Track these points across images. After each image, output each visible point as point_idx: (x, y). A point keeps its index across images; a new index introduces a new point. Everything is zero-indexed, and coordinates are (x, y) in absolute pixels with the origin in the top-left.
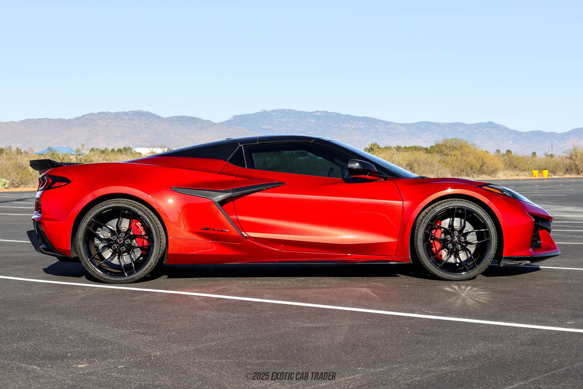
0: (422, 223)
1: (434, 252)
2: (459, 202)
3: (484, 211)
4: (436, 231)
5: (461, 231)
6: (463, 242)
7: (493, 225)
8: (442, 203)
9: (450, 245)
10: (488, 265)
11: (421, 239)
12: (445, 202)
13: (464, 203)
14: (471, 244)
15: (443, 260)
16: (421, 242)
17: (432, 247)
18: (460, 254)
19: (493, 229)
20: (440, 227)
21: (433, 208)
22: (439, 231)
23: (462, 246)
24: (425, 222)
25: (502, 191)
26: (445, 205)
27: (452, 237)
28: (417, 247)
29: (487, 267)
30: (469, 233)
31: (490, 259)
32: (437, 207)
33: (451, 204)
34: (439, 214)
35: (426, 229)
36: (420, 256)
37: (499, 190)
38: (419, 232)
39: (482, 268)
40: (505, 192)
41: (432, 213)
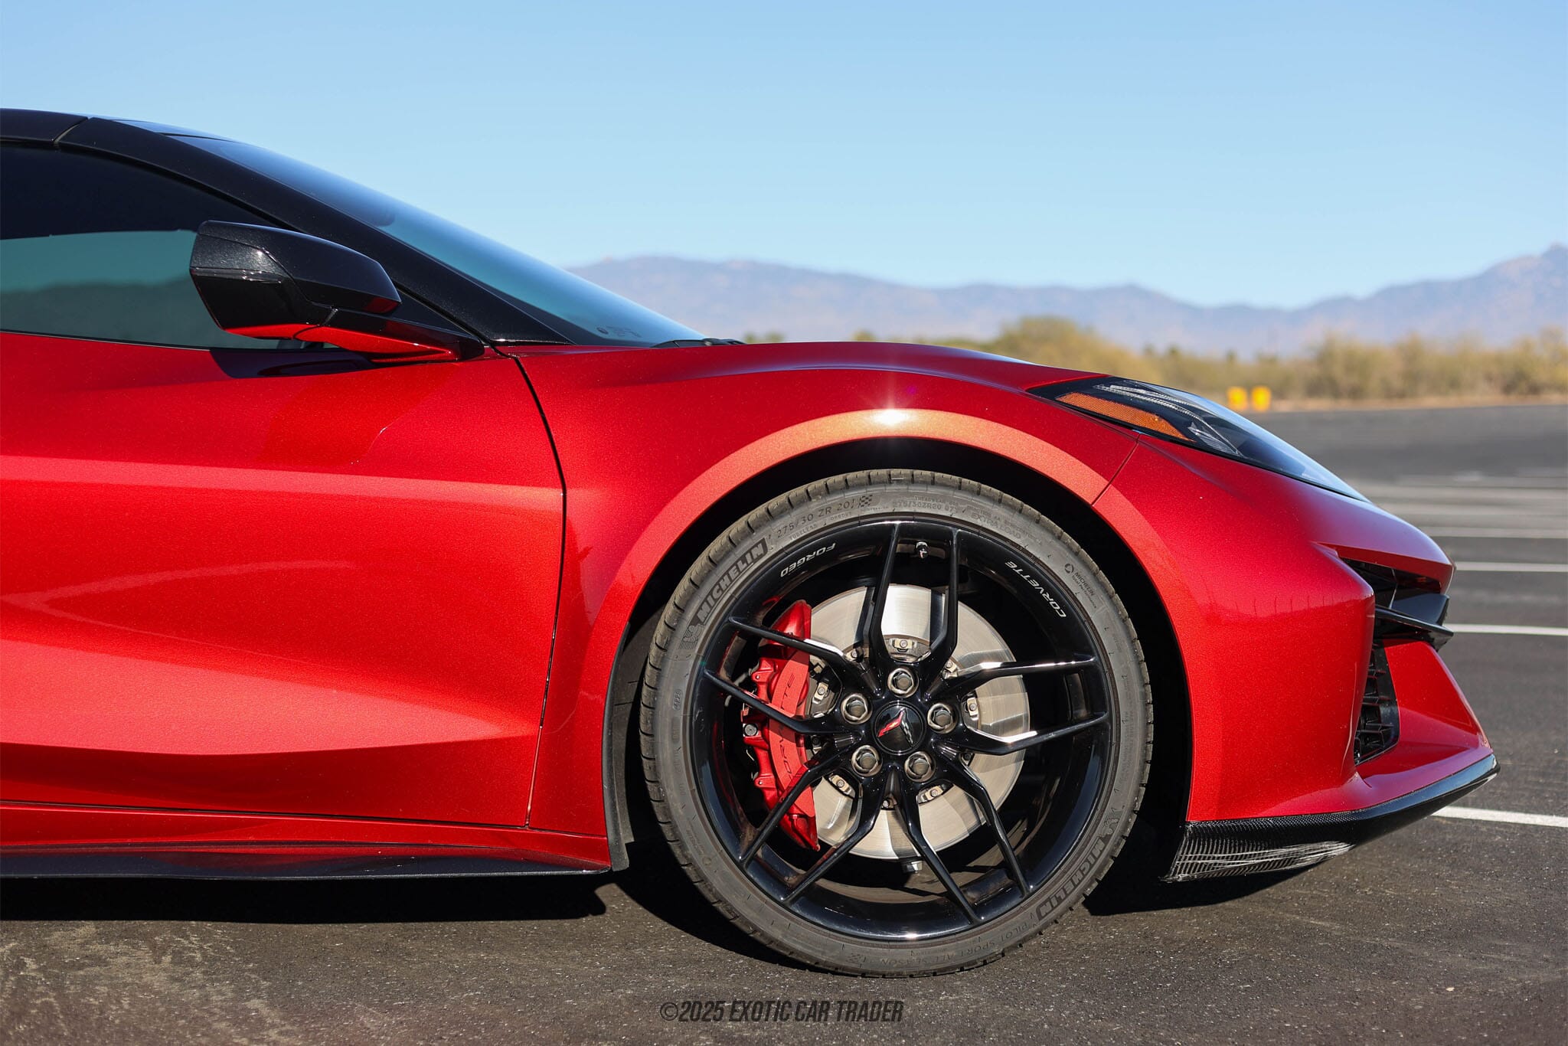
0: (685, 624)
1: (770, 795)
2: (913, 489)
3: (1069, 548)
4: (778, 672)
5: (929, 668)
6: (944, 738)
7: (1128, 633)
8: (809, 496)
9: (865, 758)
10: (1094, 879)
11: (674, 721)
12: (828, 491)
13: (943, 498)
14: (993, 747)
15: (826, 847)
16: (674, 740)
17: (756, 767)
18: (922, 809)
19: (1130, 656)
20: (797, 650)
21: (751, 528)
22: (795, 669)
23: (938, 760)
24: (701, 616)
25: (1180, 419)
26: (828, 510)
27: (880, 709)
28: (655, 770)
29: (1089, 891)
30: (981, 678)
31: (1106, 839)
32: (779, 524)
33: (866, 501)
34: (787, 564)
35: (714, 656)
36: (674, 829)
37: (1162, 416)
38: (665, 682)
39: (1060, 900)
40: (1199, 425)
41: (743, 559)
